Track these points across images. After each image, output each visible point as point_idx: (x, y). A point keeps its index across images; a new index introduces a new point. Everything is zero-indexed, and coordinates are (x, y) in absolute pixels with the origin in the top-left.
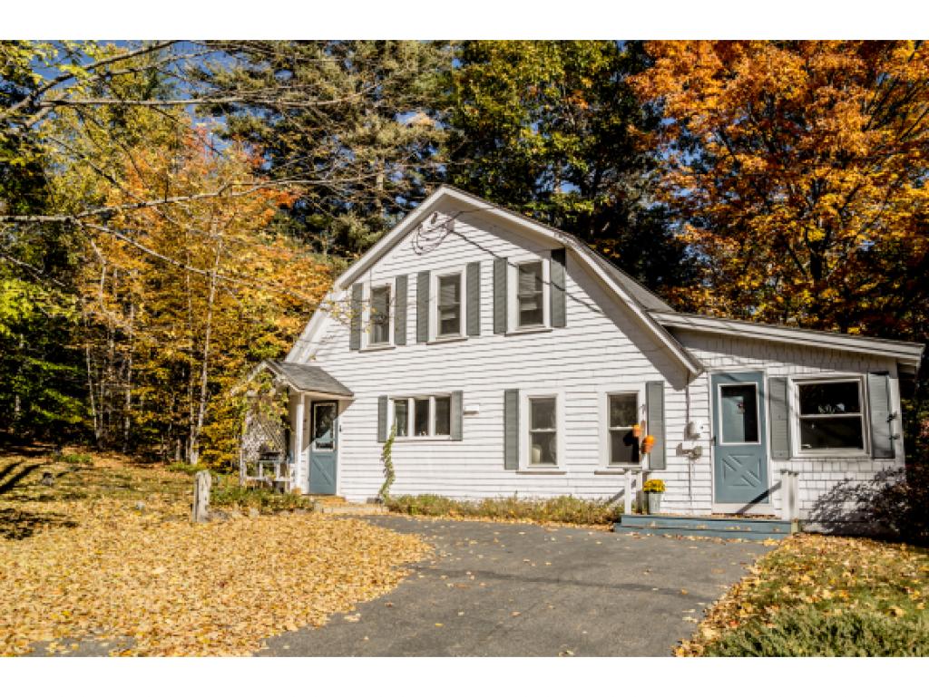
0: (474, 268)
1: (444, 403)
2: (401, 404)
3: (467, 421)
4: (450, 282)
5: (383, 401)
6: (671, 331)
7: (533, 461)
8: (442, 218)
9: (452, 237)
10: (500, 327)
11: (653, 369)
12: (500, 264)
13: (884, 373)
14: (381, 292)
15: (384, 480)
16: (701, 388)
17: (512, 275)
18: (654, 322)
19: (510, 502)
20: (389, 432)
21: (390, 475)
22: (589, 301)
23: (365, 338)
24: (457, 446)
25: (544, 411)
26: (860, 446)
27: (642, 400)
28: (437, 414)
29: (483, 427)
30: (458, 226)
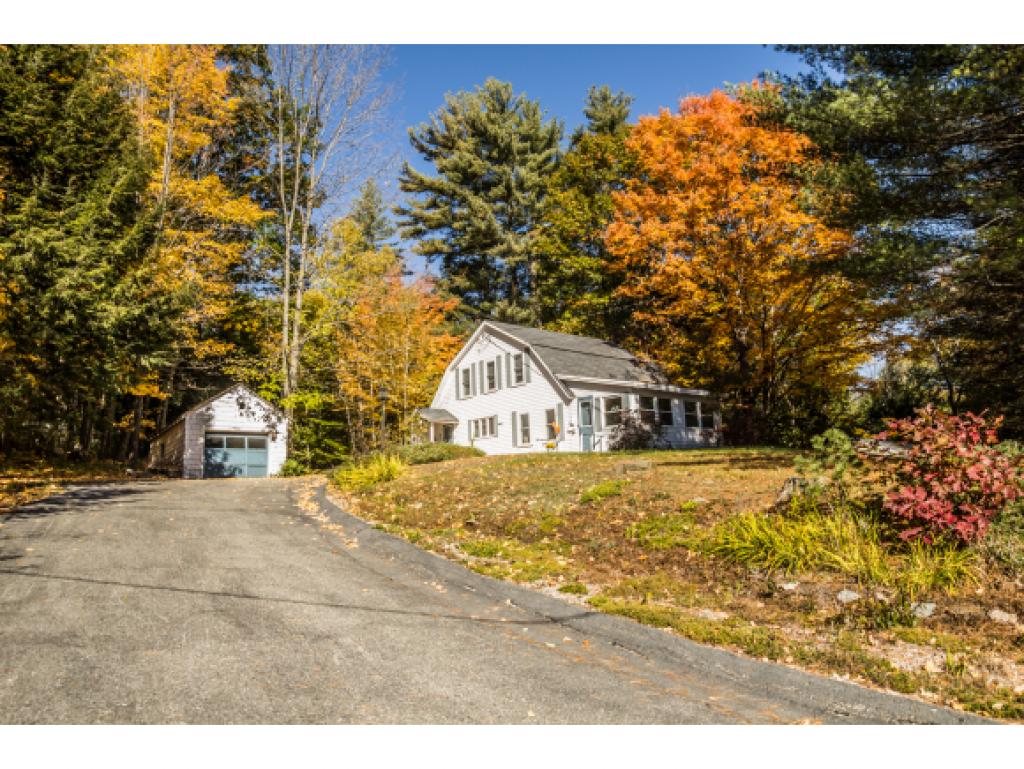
0: (499, 358)
1: (492, 420)
2: (484, 421)
3: (500, 428)
4: (491, 365)
5: (469, 421)
6: (563, 382)
7: (522, 441)
8: (486, 335)
9: (490, 344)
10: (509, 385)
11: (559, 398)
12: (508, 356)
14: (466, 372)
16: (575, 403)
17: (512, 361)
18: (557, 378)
22: (537, 371)
23: (462, 395)
24: (497, 439)
25: (525, 419)
27: (556, 412)
28: (489, 425)
29: (505, 429)
30: (493, 339)
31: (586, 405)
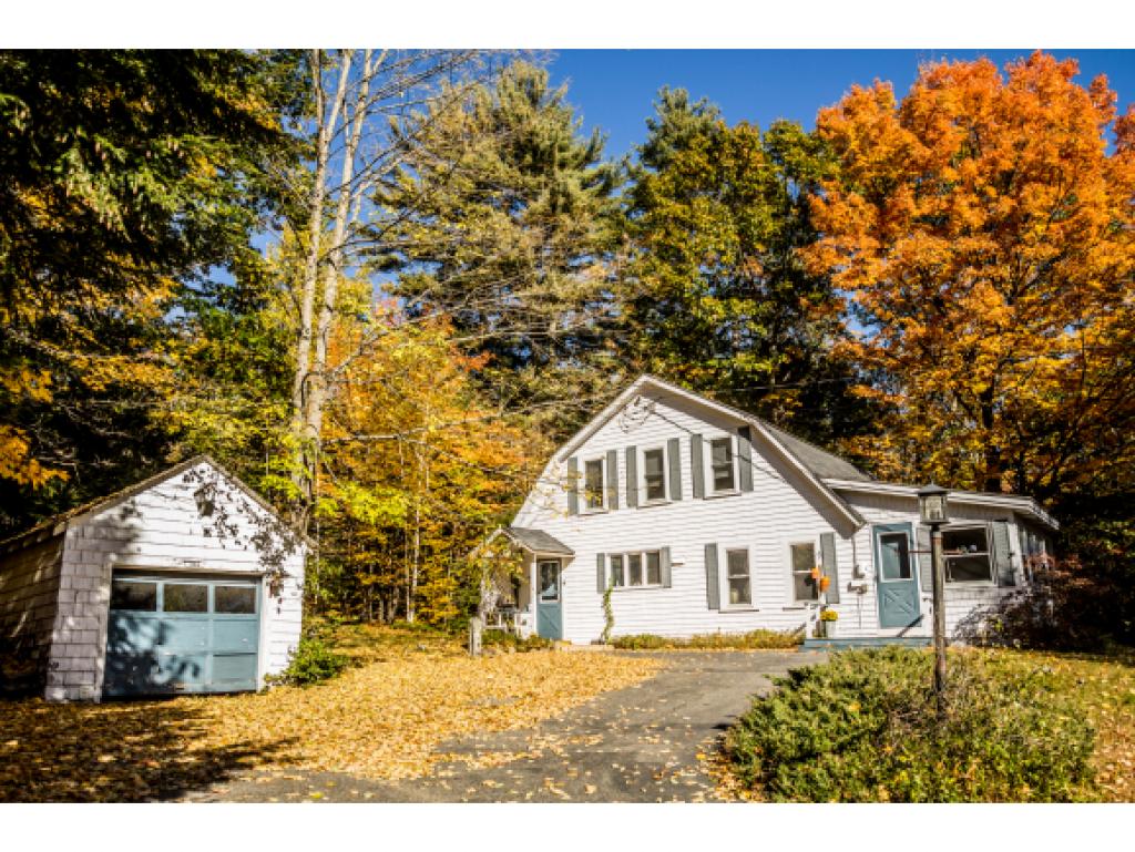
0: (674, 443)
1: (655, 557)
2: (617, 558)
3: (675, 572)
4: (654, 455)
5: (601, 557)
6: (838, 493)
7: (732, 602)
8: (645, 401)
9: (653, 417)
10: (698, 492)
11: (826, 524)
12: (696, 439)
13: (1005, 520)
14: (594, 466)
15: (605, 625)
16: (864, 536)
17: (707, 449)
18: (824, 485)
19: (715, 637)
20: (608, 583)
21: (610, 619)
22: (770, 469)
23: (583, 506)
24: (667, 593)
25: (738, 560)
26: (989, 578)
27: (817, 549)
28: (649, 567)
29: (689, 576)
30: (659, 408)
31: (895, 540)
